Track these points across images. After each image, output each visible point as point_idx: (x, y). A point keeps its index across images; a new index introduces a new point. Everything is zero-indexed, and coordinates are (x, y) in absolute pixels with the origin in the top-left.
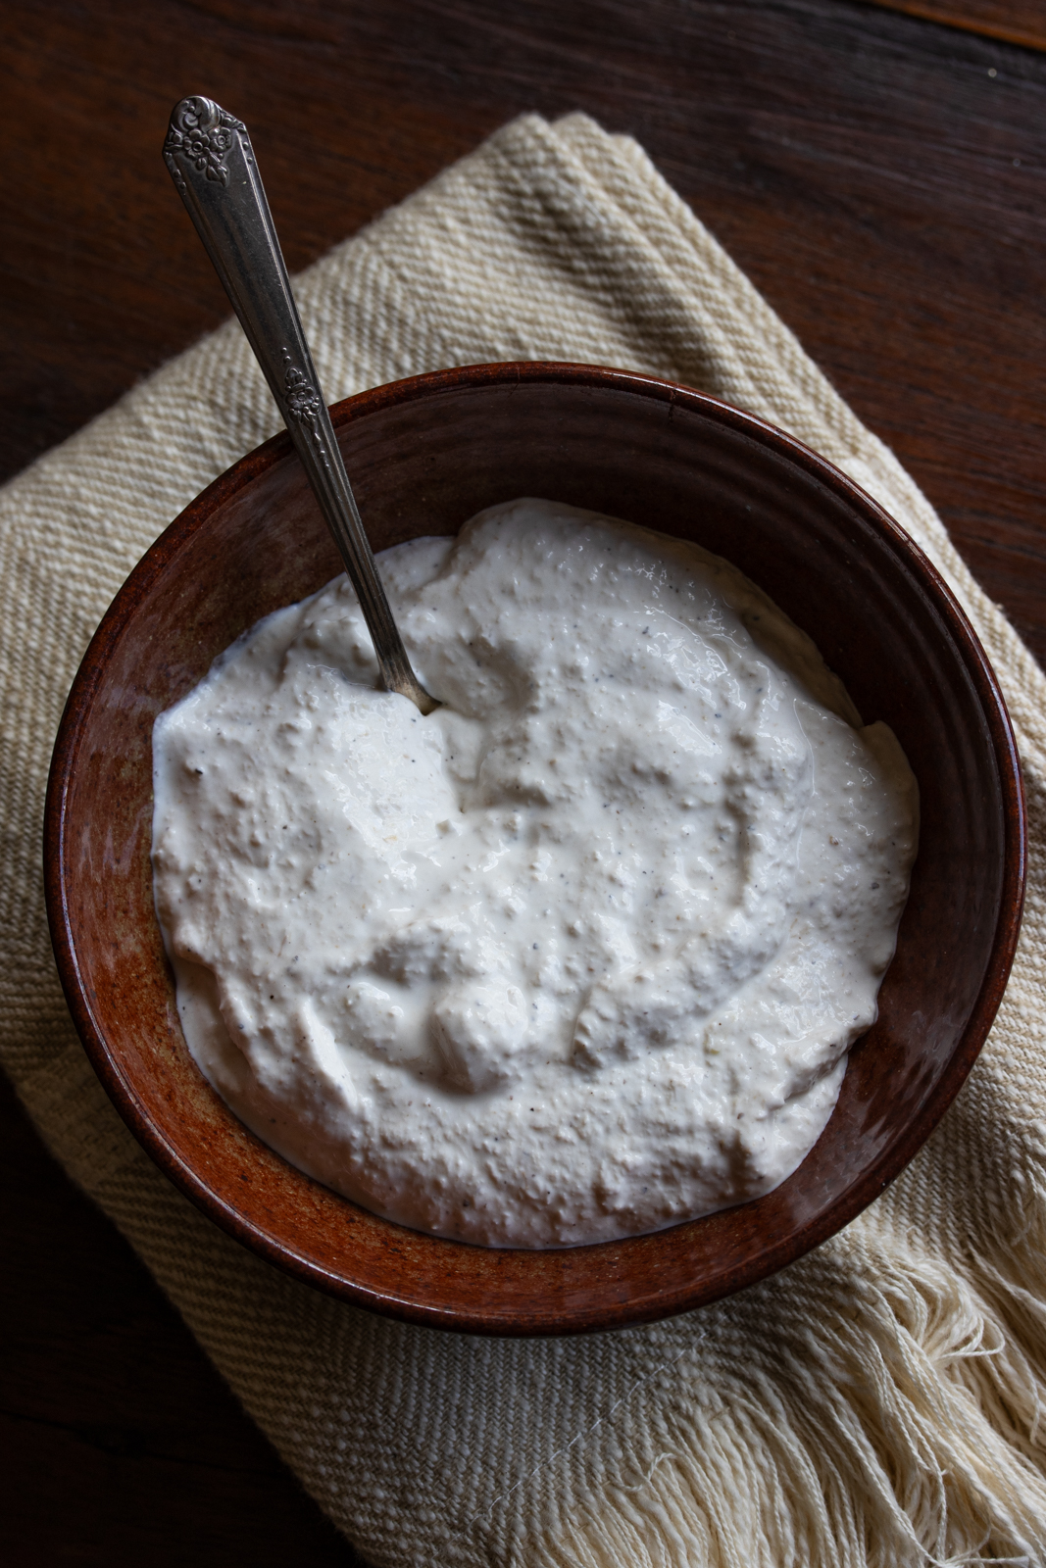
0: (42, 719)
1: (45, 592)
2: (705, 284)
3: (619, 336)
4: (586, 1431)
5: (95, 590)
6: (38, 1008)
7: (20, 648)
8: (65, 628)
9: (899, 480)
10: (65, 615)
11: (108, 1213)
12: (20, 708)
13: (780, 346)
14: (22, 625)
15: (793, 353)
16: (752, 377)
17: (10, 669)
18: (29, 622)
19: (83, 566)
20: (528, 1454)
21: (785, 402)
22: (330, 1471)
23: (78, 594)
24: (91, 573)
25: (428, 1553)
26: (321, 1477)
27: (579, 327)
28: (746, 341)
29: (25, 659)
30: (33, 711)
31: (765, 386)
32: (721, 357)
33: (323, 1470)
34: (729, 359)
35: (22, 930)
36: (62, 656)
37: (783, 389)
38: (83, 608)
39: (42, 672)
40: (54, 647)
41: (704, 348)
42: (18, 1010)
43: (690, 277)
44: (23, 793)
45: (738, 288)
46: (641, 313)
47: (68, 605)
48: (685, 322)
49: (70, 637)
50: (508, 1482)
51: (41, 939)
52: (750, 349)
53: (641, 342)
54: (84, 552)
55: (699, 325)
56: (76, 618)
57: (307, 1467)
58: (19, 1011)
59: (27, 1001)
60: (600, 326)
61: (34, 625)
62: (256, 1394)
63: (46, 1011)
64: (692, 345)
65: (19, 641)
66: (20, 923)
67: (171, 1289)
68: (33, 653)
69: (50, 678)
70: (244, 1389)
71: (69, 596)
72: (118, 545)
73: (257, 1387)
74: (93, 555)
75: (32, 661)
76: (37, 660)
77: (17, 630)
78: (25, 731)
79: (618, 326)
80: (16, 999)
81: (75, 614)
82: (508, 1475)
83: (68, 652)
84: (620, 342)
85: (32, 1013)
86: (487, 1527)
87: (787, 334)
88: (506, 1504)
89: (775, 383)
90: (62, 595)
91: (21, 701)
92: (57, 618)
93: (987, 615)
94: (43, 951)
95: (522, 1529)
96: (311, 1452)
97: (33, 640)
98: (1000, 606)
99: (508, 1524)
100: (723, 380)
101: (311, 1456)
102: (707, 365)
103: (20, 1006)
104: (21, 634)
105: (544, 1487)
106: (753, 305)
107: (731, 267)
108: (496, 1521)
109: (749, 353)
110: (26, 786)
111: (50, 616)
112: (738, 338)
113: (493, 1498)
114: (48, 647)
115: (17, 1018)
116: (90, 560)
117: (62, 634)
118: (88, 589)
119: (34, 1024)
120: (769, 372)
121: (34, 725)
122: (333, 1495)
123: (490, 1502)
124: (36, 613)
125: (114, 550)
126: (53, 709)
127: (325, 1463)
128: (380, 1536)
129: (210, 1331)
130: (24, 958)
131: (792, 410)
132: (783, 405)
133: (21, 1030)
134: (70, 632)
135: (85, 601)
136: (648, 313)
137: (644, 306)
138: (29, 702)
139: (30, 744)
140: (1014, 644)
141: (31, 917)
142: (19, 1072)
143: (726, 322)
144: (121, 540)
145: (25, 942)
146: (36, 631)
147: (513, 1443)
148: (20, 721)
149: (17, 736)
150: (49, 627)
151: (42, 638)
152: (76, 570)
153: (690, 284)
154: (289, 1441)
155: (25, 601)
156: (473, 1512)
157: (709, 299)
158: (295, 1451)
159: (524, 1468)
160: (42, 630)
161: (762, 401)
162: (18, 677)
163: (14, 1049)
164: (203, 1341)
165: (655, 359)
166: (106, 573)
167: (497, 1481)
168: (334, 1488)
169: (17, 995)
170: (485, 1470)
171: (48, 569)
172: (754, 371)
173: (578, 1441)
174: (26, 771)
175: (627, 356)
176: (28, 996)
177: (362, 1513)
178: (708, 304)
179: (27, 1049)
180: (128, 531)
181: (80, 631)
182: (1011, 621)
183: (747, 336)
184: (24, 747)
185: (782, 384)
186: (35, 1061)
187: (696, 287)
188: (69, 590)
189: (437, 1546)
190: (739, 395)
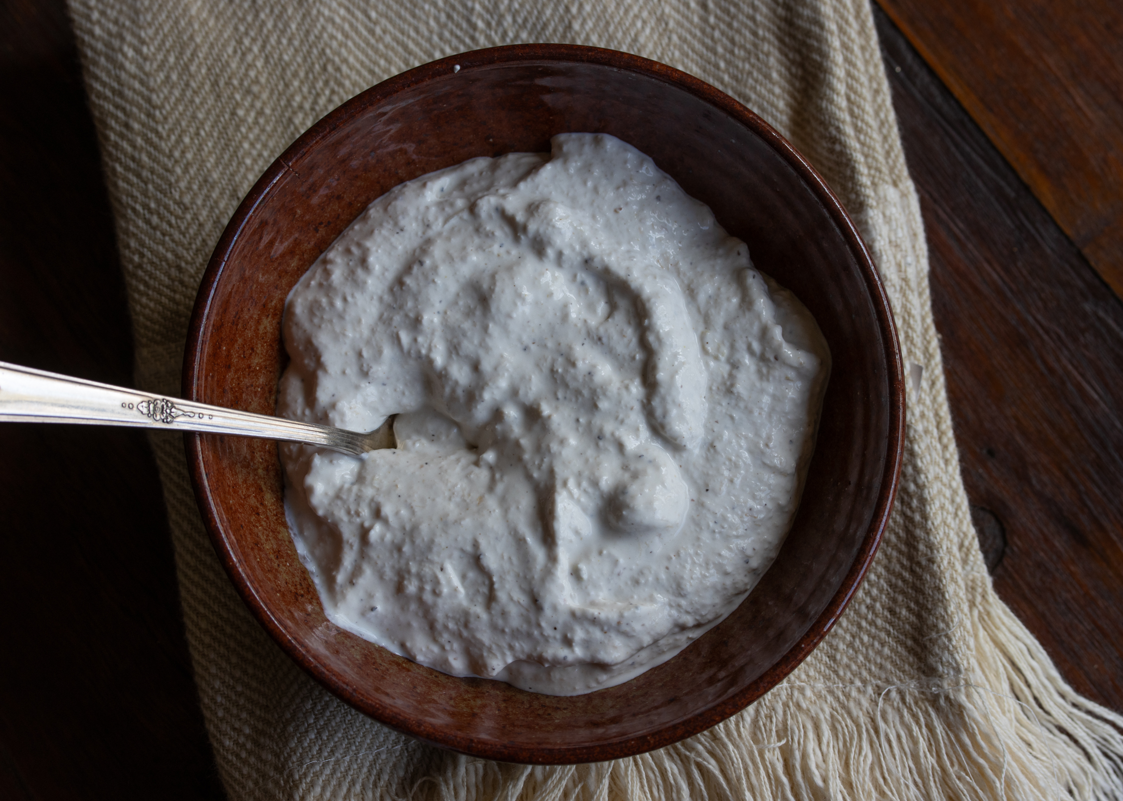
0: (268, 111)
1: (310, 25)
2: (847, 22)
3: (775, 29)
4: (390, 747)
5: (344, 39)
6: (177, 303)
7: (276, 56)
8: (313, 56)
9: (914, 219)
10: (317, 47)
11: (159, 462)
12: (256, 97)
13: (877, 92)
14: (284, 41)
15: (884, 101)
16: (848, 99)
17: (263, 67)
18: (290, 41)
19: (344, 19)
20: (349, 743)
21: (864, 127)
22: (224, 702)
23: (332, 37)
24: (347, 27)
25: (256, 783)
26: (216, 703)
27: (751, 11)
28: (856, 73)
29: (276, 65)
30: (264, 103)
31: (856, 110)
32: (834, 76)
33: (219, 699)
34: (839, 79)
35: (190, 244)
36: (302, 74)
37: (866, 117)
38: (331, 48)
39: (283, 79)
40: (299, 65)
41: (825, 64)
42: (163, 298)
43: (839, 12)
44: (231, 156)
45: (868, 39)
46: (795, 20)
47: (322, 41)
48: (820, 40)
49: (313, 64)
50: (326, 754)
51: (200, 256)
52: (857, 80)
53: (787, 40)
54: (348, 10)
55: (829, 46)
56: (323, 52)
57: (211, 692)
58: (164, 300)
59: (172, 294)
60: (766, 17)
61: (293, 45)
62: (200, 629)
63: (181, 308)
64: (818, 58)
65: (278, 51)
66: (191, 238)
67: (177, 532)
68: (283, 63)
69: (287, 86)
70: (193, 621)
71: (325, 36)
72: (373, 15)
73: (203, 625)
74: (353, 15)
75: (280, 68)
76: (284, 70)
77: (279, 42)
78: (253, 114)
79: (778, 22)
80: (165, 290)
81: (323, 50)
82: (329, 750)
83: (307, 74)
84: (774, 33)
85: (171, 305)
86: (297, 777)
87: (885, 86)
88: (318, 768)
89: (863, 110)
90: (321, 33)
91: (260, 92)
92: (311, 47)
93: (928, 338)
94: (198, 265)
95: (318, 789)
96: (217, 684)
97: (287, 54)
98: (940, 336)
99: (312, 781)
100: (828, 92)
101: (217, 687)
102: (822, 76)
103: (166, 296)
104: (281, 47)
105: (346, 771)
106: (871, 56)
107: (870, 22)
108: (305, 775)
109: (854, 83)
110: (235, 152)
111: (306, 44)
112: (852, 69)
113: (311, 759)
114: (295, 64)
115: (160, 303)
116: (349, 17)
117: (309, 60)
118: (340, 36)
119: (169, 313)
120: (862, 102)
121: (261, 113)
122: (217, 717)
123: (308, 761)
124: (298, 37)
125: (369, 17)
126: (279, 108)
127: (223, 695)
128: (234, 759)
129: (190, 573)
130: (183, 264)
131: (866, 134)
132: (862, 128)
133: (159, 313)
134: (315, 60)
135: (335, 44)
136: (800, 22)
137: (800, 16)
138: (265, 96)
139: (251, 125)
140: (936, 365)
141: (200, 238)
142: (144, 340)
143: (849, 55)
144: (377, 12)
145: (188, 253)
146: (292, 49)
147: (344, 729)
148: (252, 106)
149: (245, 115)
150: (302, 50)
151: (294, 56)
152: (338, 20)
153: (837, 17)
154: (206, 669)
155: (294, 26)
156: (293, 763)
157: (845, 33)
158: (207, 678)
159: (341, 751)
160: (296, 50)
161: (848, 118)
162: (265, 75)
163: (148, 323)
164: (181, 577)
165: (791, 55)
166: (357, 31)
167: (320, 749)
168: (220, 714)
169: (167, 287)
170: (316, 738)
171: (319, 11)
172: (853, 96)
173: (383, 751)
174: (240, 142)
175: (774, 46)
176: (175, 291)
177: (230, 738)
178: (842, 36)
179: (157, 327)
180: (384, 8)
181: (321, 62)
182: (942, 349)
183: (858, 70)
184: (246, 125)
185: (868, 113)
186: (159, 338)
187: (840, 21)
188: (327, 32)
189: (263, 780)
190: (833, 107)
